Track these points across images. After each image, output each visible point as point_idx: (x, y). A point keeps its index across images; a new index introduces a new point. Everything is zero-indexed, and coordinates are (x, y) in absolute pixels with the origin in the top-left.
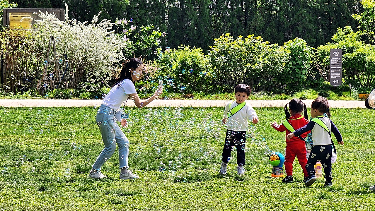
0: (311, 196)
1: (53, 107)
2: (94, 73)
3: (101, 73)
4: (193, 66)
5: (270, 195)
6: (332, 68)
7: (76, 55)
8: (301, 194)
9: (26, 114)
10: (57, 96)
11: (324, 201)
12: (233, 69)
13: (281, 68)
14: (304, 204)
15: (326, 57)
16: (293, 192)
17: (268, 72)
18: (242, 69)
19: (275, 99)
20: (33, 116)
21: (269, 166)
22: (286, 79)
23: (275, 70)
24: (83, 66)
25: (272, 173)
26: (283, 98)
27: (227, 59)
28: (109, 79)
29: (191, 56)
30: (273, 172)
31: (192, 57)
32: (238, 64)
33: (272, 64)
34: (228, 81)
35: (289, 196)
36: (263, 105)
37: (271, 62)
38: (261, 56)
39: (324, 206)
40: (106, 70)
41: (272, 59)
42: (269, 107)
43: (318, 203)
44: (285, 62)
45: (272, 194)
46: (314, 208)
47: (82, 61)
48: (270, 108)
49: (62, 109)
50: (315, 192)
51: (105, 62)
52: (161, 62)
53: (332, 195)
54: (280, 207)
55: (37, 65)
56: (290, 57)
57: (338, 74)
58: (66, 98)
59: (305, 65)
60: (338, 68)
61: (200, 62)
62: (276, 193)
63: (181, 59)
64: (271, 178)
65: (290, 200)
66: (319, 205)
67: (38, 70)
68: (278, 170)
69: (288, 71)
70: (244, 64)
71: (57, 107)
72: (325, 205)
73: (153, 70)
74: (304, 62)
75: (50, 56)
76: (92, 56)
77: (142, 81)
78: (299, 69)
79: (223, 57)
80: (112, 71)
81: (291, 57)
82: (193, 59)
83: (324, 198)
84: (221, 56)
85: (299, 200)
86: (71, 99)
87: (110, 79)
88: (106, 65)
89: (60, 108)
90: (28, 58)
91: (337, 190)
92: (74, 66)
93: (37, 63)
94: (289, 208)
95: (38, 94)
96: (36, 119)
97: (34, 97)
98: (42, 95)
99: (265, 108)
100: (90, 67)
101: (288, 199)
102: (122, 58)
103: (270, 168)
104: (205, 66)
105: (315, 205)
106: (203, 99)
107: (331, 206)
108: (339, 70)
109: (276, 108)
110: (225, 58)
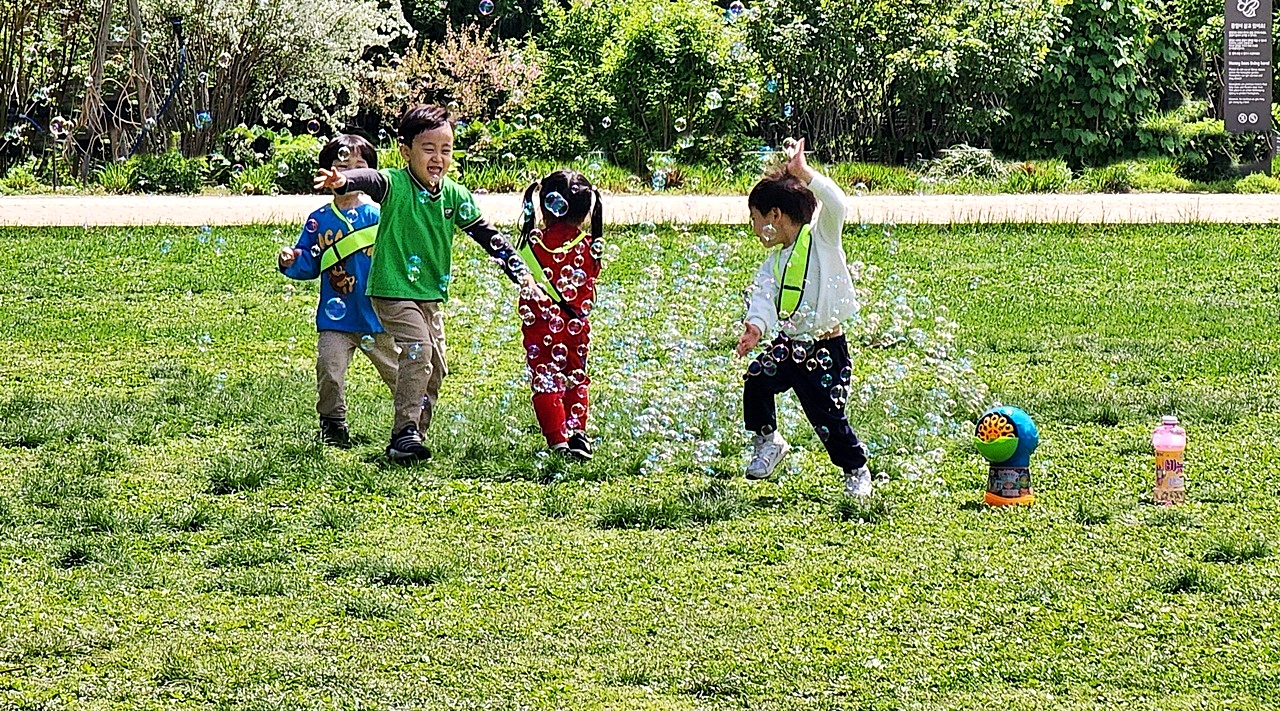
0: (1140, 581)
1: (127, 228)
2: (289, 90)
3: (318, 90)
4: (682, 59)
5: (977, 577)
6: (1230, 63)
7: (218, 19)
8: (1100, 571)
9: (20, 256)
10: (142, 183)
11: (1189, 599)
12: (839, 71)
13: (1031, 68)
14: (1110, 615)
15: (1210, 21)
16: (1068, 564)
17: (978, 80)
18: (876, 73)
19: (1006, 191)
20: (45, 262)
21: (975, 460)
22: (1050, 109)
23: (1008, 73)
24: (244, 63)
25: (988, 491)
26: (1040, 184)
27: (816, 30)
28: (349, 113)
29: (674, 22)
30: (992, 485)
31: (679, 23)
32: (862, 49)
33: (996, 50)
34: (822, 118)
35: (1052, 580)
36: (957, 213)
37: (992, 41)
38: (950, 21)
39: (1189, 619)
40: (338, 76)
41: (995, 31)
42: (982, 222)
43: (1168, 609)
44: (1048, 44)
45: (986, 574)
46: (1149, 629)
47: (242, 42)
48: (986, 225)
49: (161, 236)
50: (1157, 566)
51: (331, 44)
52: (557, 45)
53: (1224, 577)
54: (1017, 625)
55: (64, 56)
56: (1065, 23)
57: (1257, 89)
58: (179, 191)
59: (1124, 53)
60: (1255, 63)
61: (711, 43)
62: (1002, 569)
63: (635, 33)
64: (985, 510)
65: (1054, 596)
66: (1172, 617)
67: (66, 77)
68: (1012, 476)
69: (1060, 76)
70: (883, 51)
71: (142, 228)
72: (1194, 616)
73: (523, 75)
74: (1123, 42)
75: (113, 22)
76: (280, 21)
77: (481, 120)
78: (1103, 68)
79: (800, 25)
80: (361, 79)
81: (1070, 21)
82: (682, 31)
83: (1193, 590)
84: (793, 18)
85: (1091, 597)
86: (197, 192)
87: (353, 110)
88: (336, 59)
89: (152, 231)
90: (26, 29)
91: (1243, 554)
92: (210, 60)
93: (62, 48)
94: (1050, 628)
95: (69, 174)
96: (59, 276)
97: (50, 188)
98: (83, 176)
99: (967, 227)
100: (274, 67)
101: (1048, 594)
102: (401, 28)
103: (981, 468)
104: (730, 61)
105: (1155, 616)
106: (720, 189)
107: (1216, 622)
108: (1260, 73)
109: (1010, 227)
110: (808, 26)
